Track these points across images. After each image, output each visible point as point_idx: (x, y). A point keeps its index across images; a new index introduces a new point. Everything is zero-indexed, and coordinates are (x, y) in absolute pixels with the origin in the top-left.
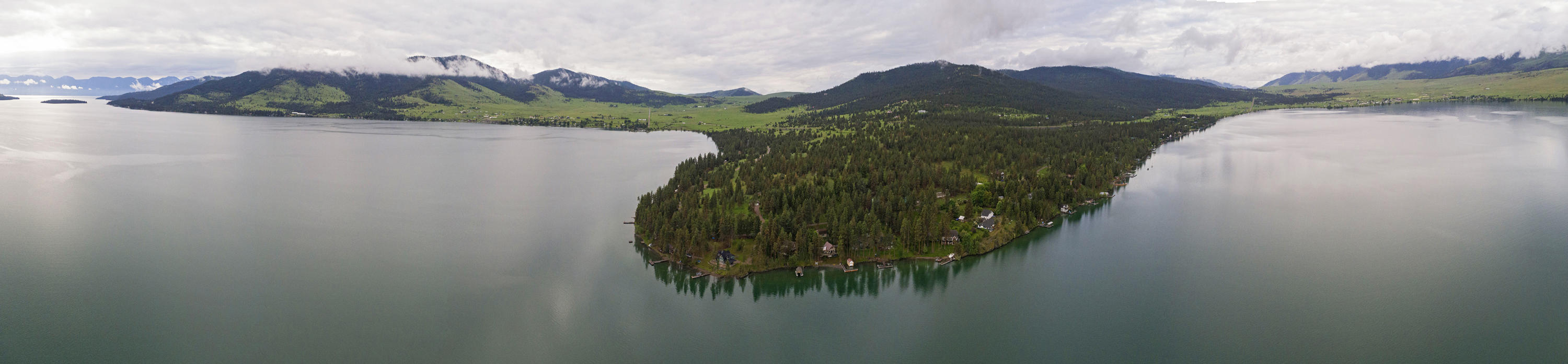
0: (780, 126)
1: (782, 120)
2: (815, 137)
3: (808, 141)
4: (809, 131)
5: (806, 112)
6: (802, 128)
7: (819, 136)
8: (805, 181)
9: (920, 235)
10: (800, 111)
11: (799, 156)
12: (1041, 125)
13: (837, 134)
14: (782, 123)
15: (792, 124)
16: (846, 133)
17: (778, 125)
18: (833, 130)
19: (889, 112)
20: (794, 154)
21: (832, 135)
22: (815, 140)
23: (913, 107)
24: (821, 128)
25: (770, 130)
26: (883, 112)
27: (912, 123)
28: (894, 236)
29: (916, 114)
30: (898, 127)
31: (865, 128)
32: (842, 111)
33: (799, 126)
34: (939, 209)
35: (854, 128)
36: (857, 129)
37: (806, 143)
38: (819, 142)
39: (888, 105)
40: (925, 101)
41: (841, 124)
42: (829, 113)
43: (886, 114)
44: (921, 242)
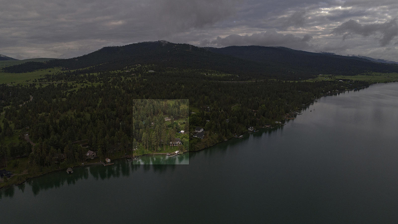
0: (40, 82)
1: (41, 77)
2: (71, 87)
3: (66, 90)
4: (66, 84)
5: (62, 72)
6: (59, 82)
7: (75, 87)
8: (67, 116)
9: (155, 141)
10: (56, 71)
11: (59, 101)
12: (234, 80)
13: (89, 86)
14: (42, 79)
15: (50, 79)
16: (96, 85)
17: (38, 81)
18: (86, 83)
19: (127, 71)
20: (55, 99)
21: (85, 86)
22: (72, 90)
23: (145, 69)
24: (75, 82)
25: (30, 85)
26: (123, 71)
27: (145, 78)
28: (138, 143)
29: (147, 72)
30: (135, 80)
31: (110, 81)
32: (92, 71)
33: (57, 81)
34: (167, 127)
35: (102, 81)
36: (104, 82)
37: (64, 92)
38: (75, 91)
39: (127, 67)
40: (153, 65)
41: (91, 79)
42: (81, 72)
43: (125, 72)
44: (156, 145)
